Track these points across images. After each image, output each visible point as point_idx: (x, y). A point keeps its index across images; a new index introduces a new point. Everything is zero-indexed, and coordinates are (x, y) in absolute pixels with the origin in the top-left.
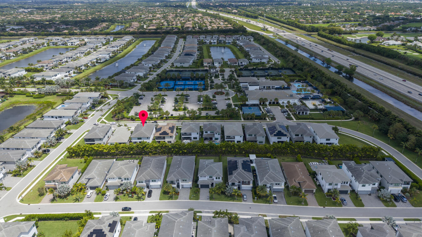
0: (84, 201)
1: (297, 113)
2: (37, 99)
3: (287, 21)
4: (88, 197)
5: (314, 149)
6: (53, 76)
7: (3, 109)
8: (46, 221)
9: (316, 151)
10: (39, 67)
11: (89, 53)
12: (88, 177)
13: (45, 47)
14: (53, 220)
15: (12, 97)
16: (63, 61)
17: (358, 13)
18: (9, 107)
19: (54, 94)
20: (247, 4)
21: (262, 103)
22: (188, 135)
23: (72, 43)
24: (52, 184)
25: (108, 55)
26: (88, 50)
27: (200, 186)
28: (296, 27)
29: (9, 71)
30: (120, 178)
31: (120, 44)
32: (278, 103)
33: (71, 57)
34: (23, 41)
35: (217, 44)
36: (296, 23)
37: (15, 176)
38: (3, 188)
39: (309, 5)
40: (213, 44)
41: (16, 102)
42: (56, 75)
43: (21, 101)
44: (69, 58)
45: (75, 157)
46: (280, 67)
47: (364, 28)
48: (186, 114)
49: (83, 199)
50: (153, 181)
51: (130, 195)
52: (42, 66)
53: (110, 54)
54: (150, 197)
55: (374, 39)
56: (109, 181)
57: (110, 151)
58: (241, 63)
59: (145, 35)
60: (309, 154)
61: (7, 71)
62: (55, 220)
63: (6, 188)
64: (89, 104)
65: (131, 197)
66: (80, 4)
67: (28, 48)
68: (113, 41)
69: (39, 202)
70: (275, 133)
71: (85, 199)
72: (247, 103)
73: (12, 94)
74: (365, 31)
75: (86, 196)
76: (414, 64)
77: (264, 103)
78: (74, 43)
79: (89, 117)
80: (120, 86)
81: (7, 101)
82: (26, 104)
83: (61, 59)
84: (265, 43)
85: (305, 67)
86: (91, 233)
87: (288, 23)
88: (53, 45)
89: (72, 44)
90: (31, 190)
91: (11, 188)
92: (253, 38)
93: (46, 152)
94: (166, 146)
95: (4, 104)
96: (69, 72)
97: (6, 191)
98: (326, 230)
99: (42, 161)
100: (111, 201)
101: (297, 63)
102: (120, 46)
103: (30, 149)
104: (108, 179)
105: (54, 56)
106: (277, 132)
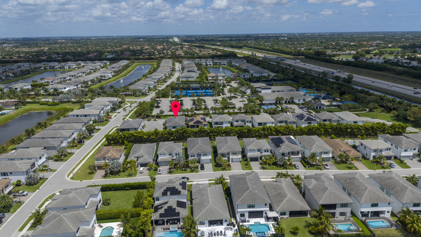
0: (137, 175)
1: (315, 108)
2: (52, 107)
3: (272, 49)
4: (141, 172)
5: (347, 128)
6: (62, 89)
7: (19, 115)
8: (106, 192)
9: (349, 130)
10: (45, 83)
11: (90, 73)
12: (136, 155)
13: (42, 71)
14: (113, 190)
15: (25, 105)
16: (67, 78)
17: (334, 43)
18: (25, 113)
19: (69, 102)
20: (227, 39)
21: (278, 102)
22: (219, 124)
23: (70, 66)
24: (102, 162)
25: (111, 74)
26: (89, 71)
27: (249, 160)
28: (281, 53)
29: (16, 85)
30: (170, 155)
31: (119, 66)
32: (293, 102)
33: (74, 76)
34: (18, 66)
35: (213, 65)
36: (282, 50)
37: (56, 161)
38: (49, 170)
39: (286, 39)
40: (209, 65)
41: (31, 110)
42: (65, 88)
43: (35, 108)
44: (72, 76)
45: (113, 145)
46: (282, 78)
47: (344, 53)
48: (210, 111)
49: (136, 175)
50: (204, 155)
51: (183, 169)
52: (47, 82)
53: (113, 73)
54: (203, 169)
55: (358, 59)
56: (160, 158)
57: (150, 137)
58: (244, 76)
59: (139, 61)
60: (342, 134)
61: (13, 85)
62: (115, 190)
63: (51, 170)
64: (109, 107)
65: (184, 170)
66: (63, 41)
67: (26, 70)
68: (109, 65)
69: (91, 178)
70: (305, 119)
71: (138, 174)
72: (264, 102)
73: (24, 104)
74: (345, 54)
75: (138, 172)
76: (403, 74)
77: (280, 102)
78: (72, 66)
79: (112, 117)
80: (134, 95)
81: (20, 109)
82: (41, 110)
83: (65, 77)
84: (259, 63)
85: (306, 76)
86: (164, 190)
87: (273, 50)
88: (50, 68)
89: (69, 68)
90: (78, 170)
91: (57, 170)
92: (246, 60)
93: (81, 142)
94: (205, 131)
95: (18, 111)
96: (77, 86)
97: (51, 172)
98: (392, 177)
99: (79, 150)
100: (165, 174)
101: (297, 74)
102: (119, 67)
103: (67, 137)
104: (159, 155)
105: (56, 75)
106: (306, 117)
